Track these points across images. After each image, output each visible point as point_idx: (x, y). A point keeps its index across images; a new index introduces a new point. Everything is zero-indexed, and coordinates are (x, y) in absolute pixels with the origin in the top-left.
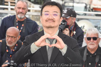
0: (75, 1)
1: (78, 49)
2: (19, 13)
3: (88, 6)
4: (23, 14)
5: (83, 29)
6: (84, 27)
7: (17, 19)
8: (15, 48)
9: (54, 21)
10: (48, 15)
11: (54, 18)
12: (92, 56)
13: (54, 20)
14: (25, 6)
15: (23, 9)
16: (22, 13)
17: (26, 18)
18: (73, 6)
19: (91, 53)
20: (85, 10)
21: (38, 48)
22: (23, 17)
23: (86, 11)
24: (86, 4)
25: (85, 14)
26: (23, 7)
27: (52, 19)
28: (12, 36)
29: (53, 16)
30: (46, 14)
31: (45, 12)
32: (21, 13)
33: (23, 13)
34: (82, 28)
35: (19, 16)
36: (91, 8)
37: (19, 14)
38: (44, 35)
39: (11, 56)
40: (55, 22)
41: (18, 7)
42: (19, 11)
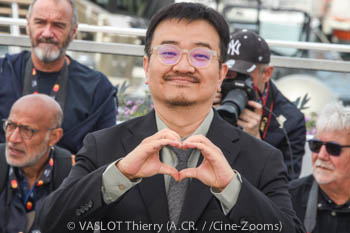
0: (264, 4)
1: (286, 187)
2: (38, 41)
3: (315, 23)
4: (56, 44)
5: (302, 111)
6: (305, 101)
7: (33, 67)
8: (47, 172)
9: (197, 81)
10: (175, 54)
11: (196, 70)
12: (338, 214)
13: (196, 75)
14: (63, 13)
15: (56, 25)
16: (52, 42)
17: (68, 62)
18: (258, 23)
19: (333, 203)
20: (304, 36)
21: (130, 185)
22: (54, 55)
23: (307, 40)
24: (306, 15)
25: (305, 53)
26: (53, 16)
27: (190, 73)
28: (25, 124)
29: (194, 60)
30: (165, 53)
31: (163, 43)
32: (48, 40)
33: (55, 39)
34: (299, 107)
35: (39, 52)
36: (327, 29)
37: (41, 45)
38: (157, 131)
39: (29, 204)
40: (202, 84)
41: (36, 19)
42: (41, 34)
